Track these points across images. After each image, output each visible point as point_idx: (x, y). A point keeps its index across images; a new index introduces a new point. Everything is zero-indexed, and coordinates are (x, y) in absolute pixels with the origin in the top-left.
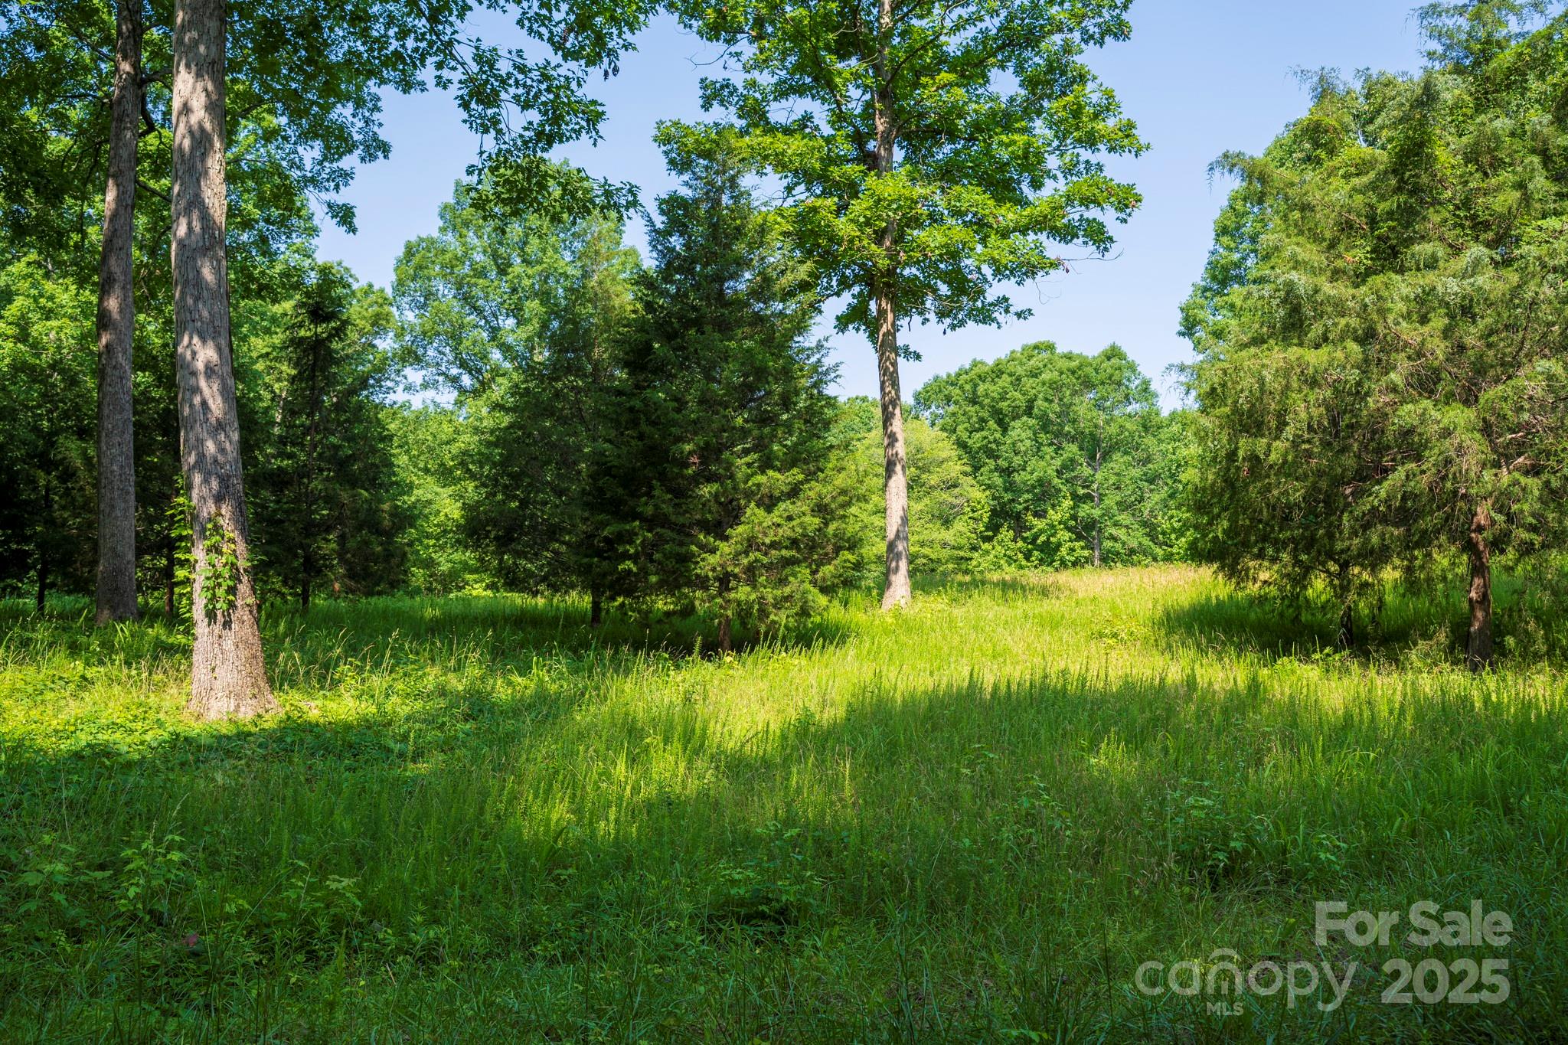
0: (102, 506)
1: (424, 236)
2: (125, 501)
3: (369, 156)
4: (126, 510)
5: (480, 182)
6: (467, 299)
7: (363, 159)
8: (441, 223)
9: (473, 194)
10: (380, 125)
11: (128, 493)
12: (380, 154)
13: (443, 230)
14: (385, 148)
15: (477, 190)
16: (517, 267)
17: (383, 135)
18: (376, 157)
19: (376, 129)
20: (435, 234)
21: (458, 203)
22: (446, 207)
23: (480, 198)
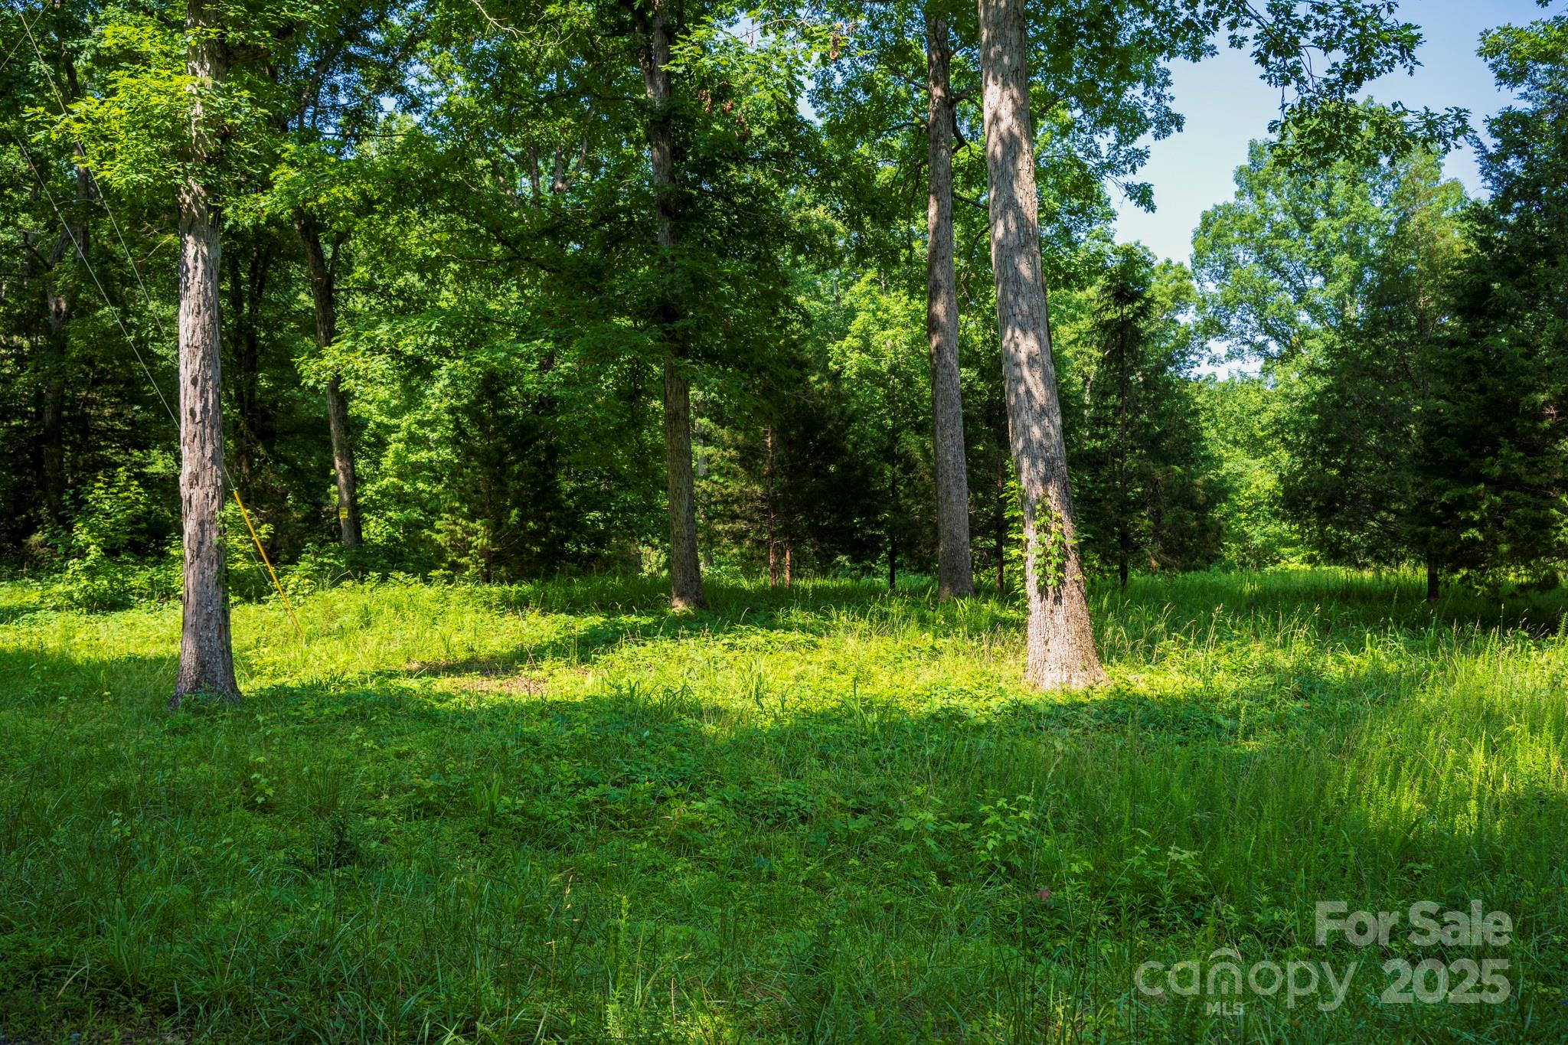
0: (940, 493)
1: (1220, 203)
2: (959, 488)
3: (1163, 132)
4: (960, 496)
5: (1283, 137)
6: (1269, 262)
7: (1157, 137)
8: (1237, 188)
9: (1279, 152)
10: (1172, 98)
11: (961, 480)
12: (1174, 128)
13: (1239, 195)
14: (1178, 121)
15: (1281, 146)
16: (1322, 221)
17: (1175, 108)
18: (1170, 132)
19: (1167, 103)
20: (1232, 200)
21: (1253, 164)
22: (1241, 171)
23: (1285, 154)
